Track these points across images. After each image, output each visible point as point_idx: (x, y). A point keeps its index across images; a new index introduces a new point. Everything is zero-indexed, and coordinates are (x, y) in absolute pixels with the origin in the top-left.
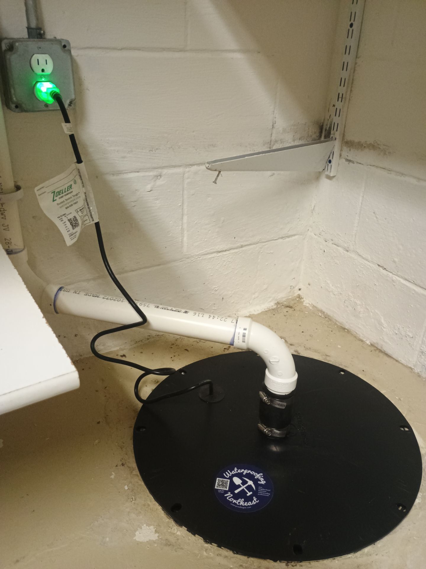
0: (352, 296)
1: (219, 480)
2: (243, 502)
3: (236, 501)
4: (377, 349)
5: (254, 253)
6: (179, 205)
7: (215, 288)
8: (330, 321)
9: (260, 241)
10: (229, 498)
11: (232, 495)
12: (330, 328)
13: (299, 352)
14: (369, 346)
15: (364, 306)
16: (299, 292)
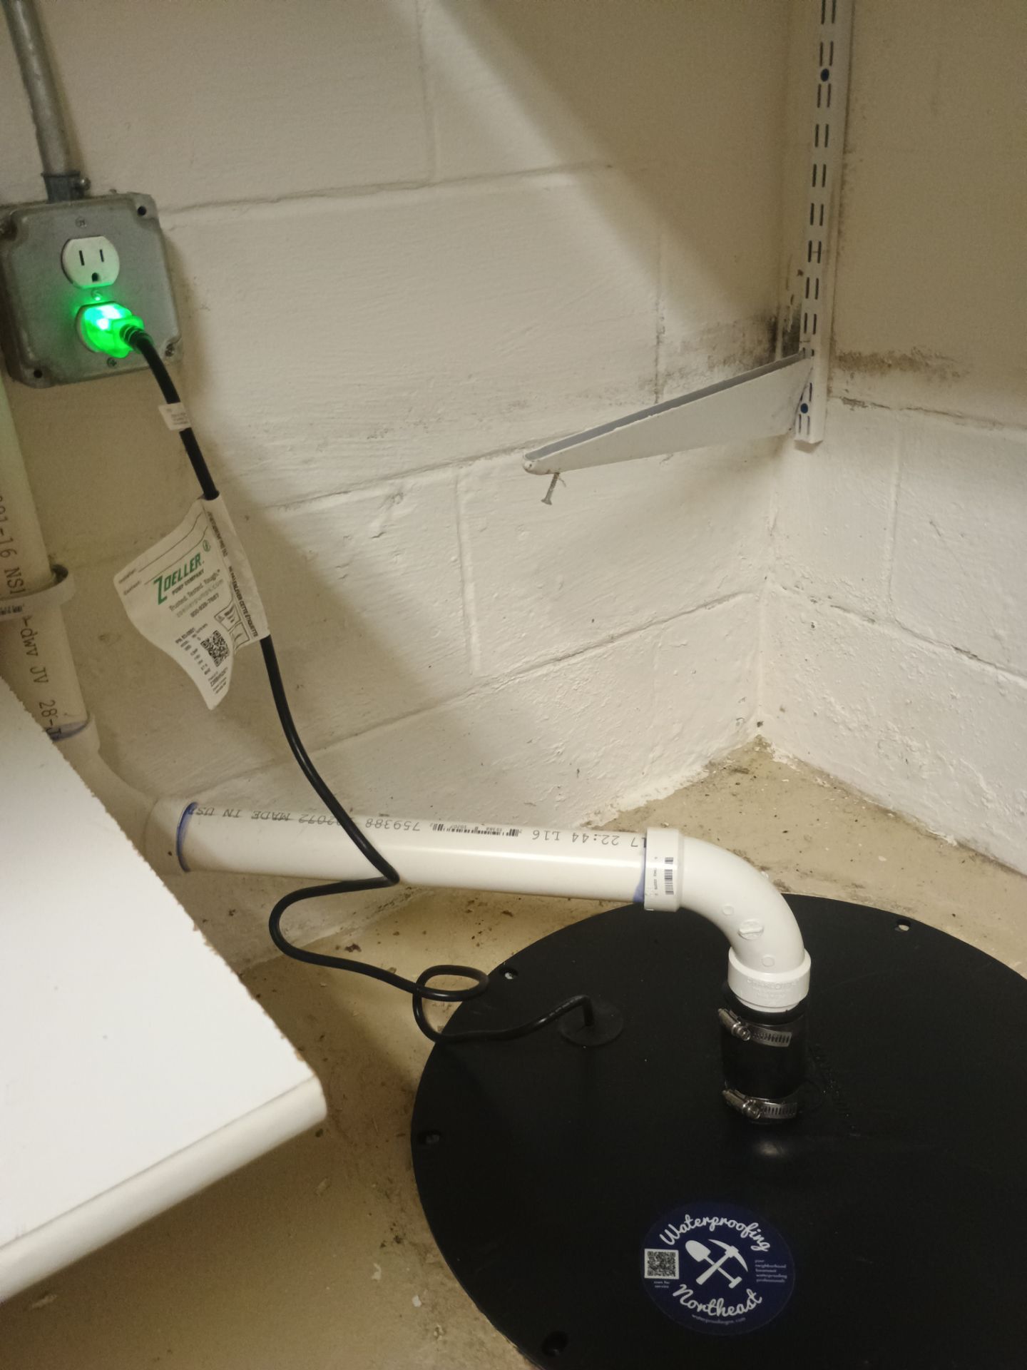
0: (896, 729)
1: (650, 1253)
2: (724, 1306)
3: (705, 1306)
4: (977, 854)
5: (641, 651)
6: (453, 558)
7: (557, 748)
8: (848, 796)
9: (654, 621)
10: (686, 1301)
11: (691, 1292)
12: (851, 813)
13: (786, 885)
14: (956, 849)
15: (929, 751)
16: (759, 731)
